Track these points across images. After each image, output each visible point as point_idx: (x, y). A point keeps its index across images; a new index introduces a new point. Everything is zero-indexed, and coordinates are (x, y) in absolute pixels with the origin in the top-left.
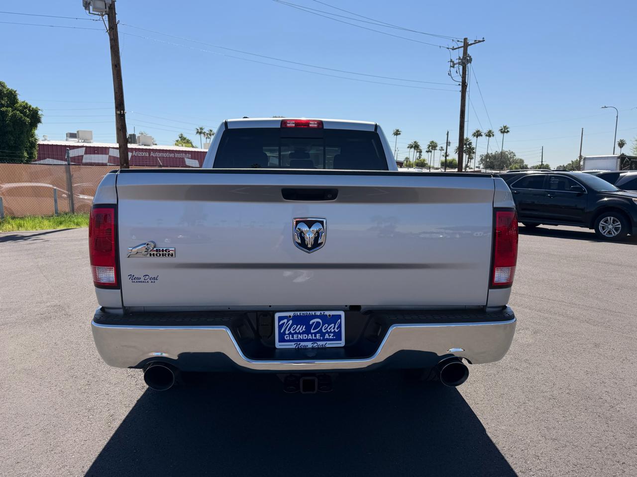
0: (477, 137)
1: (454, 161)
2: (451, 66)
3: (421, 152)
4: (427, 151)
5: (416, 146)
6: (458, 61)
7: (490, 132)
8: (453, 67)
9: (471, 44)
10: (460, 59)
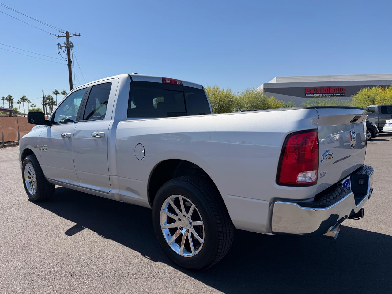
0: (56, 95)
1: (39, 110)
2: (59, 48)
3: (12, 103)
4: (17, 103)
5: (10, 99)
6: (64, 45)
7: (64, 91)
8: (61, 49)
9: (72, 36)
10: (65, 44)
